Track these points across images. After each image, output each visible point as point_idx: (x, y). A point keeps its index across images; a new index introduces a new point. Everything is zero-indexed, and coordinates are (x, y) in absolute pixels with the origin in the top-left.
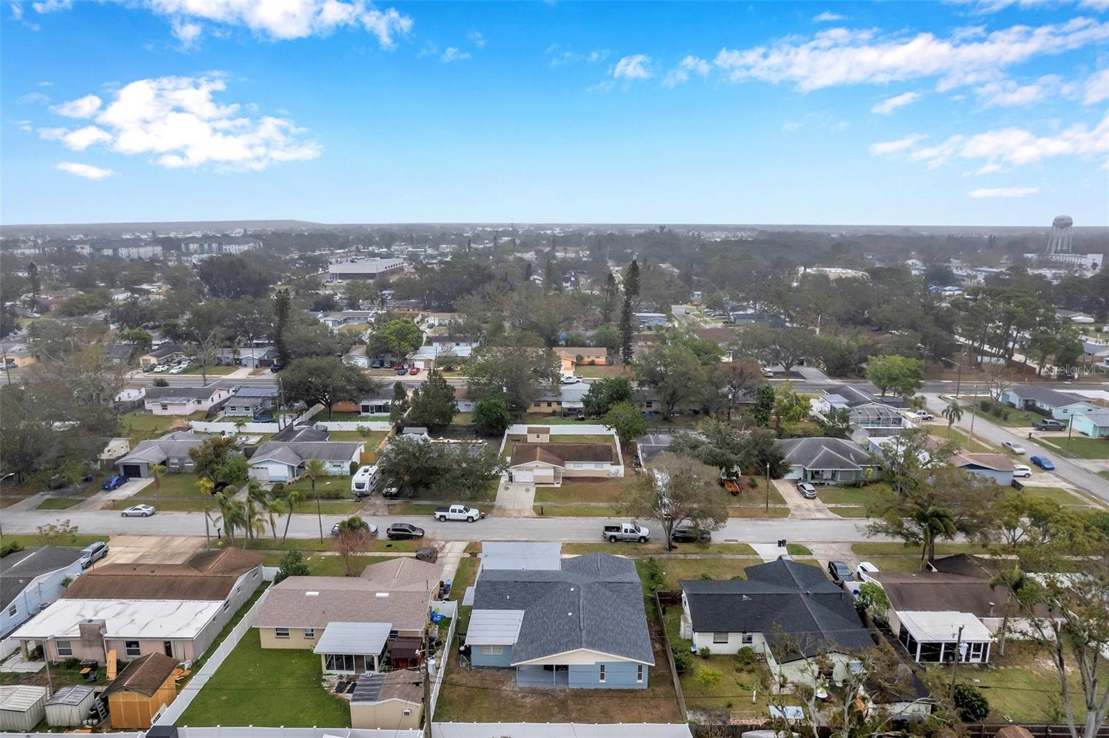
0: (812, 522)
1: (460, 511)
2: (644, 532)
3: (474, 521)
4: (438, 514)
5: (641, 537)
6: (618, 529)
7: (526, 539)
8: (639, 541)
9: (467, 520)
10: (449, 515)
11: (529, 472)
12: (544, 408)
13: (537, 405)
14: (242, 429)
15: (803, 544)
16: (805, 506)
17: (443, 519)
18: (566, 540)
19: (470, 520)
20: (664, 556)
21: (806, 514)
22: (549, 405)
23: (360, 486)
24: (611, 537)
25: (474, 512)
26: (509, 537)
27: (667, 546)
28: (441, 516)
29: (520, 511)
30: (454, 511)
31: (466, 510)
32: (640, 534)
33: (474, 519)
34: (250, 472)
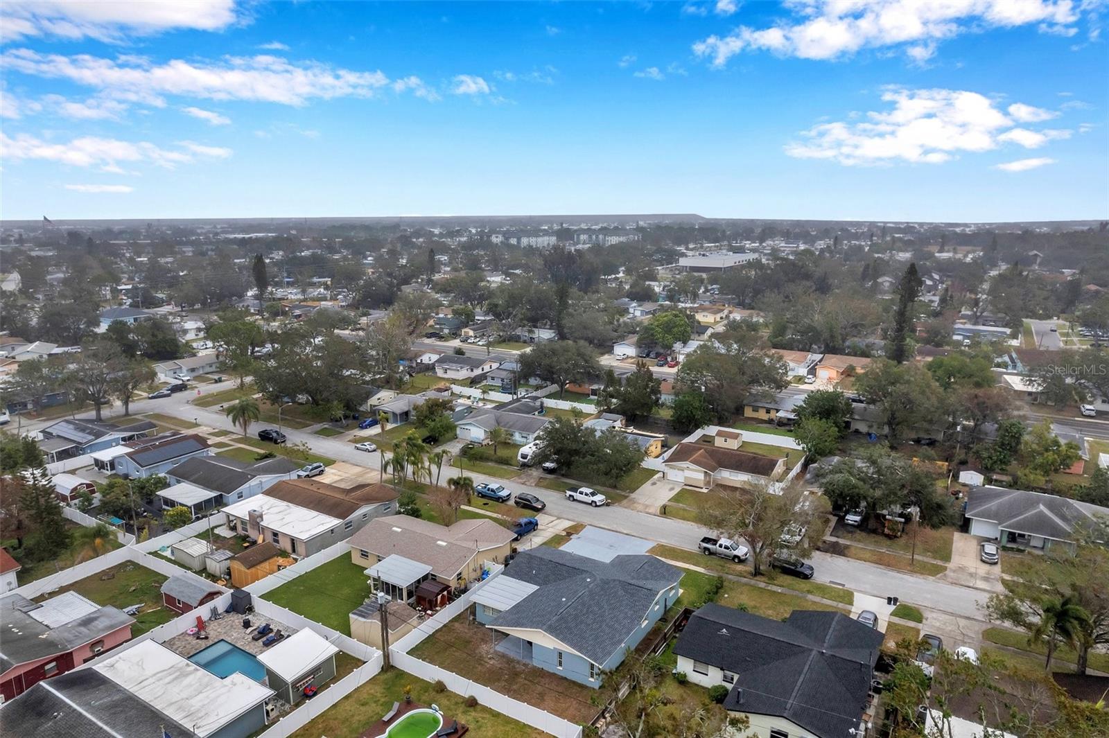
0: (963, 589)
1: (586, 494)
2: (741, 552)
3: (596, 506)
4: (569, 493)
5: (736, 556)
6: (715, 542)
7: (629, 532)
8: (733, 560)
9: (591, 504)
10: (577, 496)
11: (681, 472)
12: (762, 415)
13: (756, 409)
14: (486, 396)
15: (922, 609)
16: (974, 571)
17: (571, 499)
18: (664, 542)
19: (594, 504)
20: (744, 580)
21: (964, 579)
22: (768, 411)
23: (524, 457)
24: (706, 549)
25: (599, 498)
26: (614, 527)
27: (754, 571)
28: (570, 495)
29: (647, 506)
30: (581, 493)
31: (593, 494)
32: (736, 553)
33: (598, 504)
34: (458, 431)
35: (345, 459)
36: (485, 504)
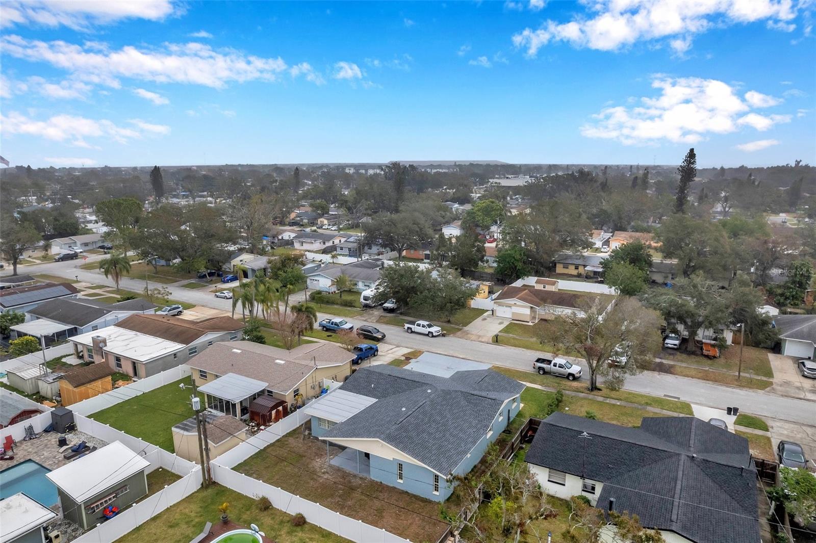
0: (796, 401)
1: (423, 326)
2: (575, 369)
3: (433, 336)
4: (407, 326)
5: (570, 374)
6: (549, 362)
7: (464, 357)
8: (568, 378)
9: (427, 335)
10: (415, 328)
11: (509, 308)
12: (572, 271)
13: (566, 266)
15: (764, 419)
16: (798, 384)
17: (410, 331)
18: (499, 364)
19: (430, 335)
20: (582, 395)
21: (792, 392)
22: (576, 267)
23: (366, 298)
24: (540, 368)
25: (435, 329)
26: (451, 353)
27: (590, 387)
28: (408, 328)
29: (480, 336)
30: (419, 325)
31: (430, 326)
32: (570, 371)
33: (434, 334)
34: (309, 281)
35: (205, 304)
36: (328, 336)
